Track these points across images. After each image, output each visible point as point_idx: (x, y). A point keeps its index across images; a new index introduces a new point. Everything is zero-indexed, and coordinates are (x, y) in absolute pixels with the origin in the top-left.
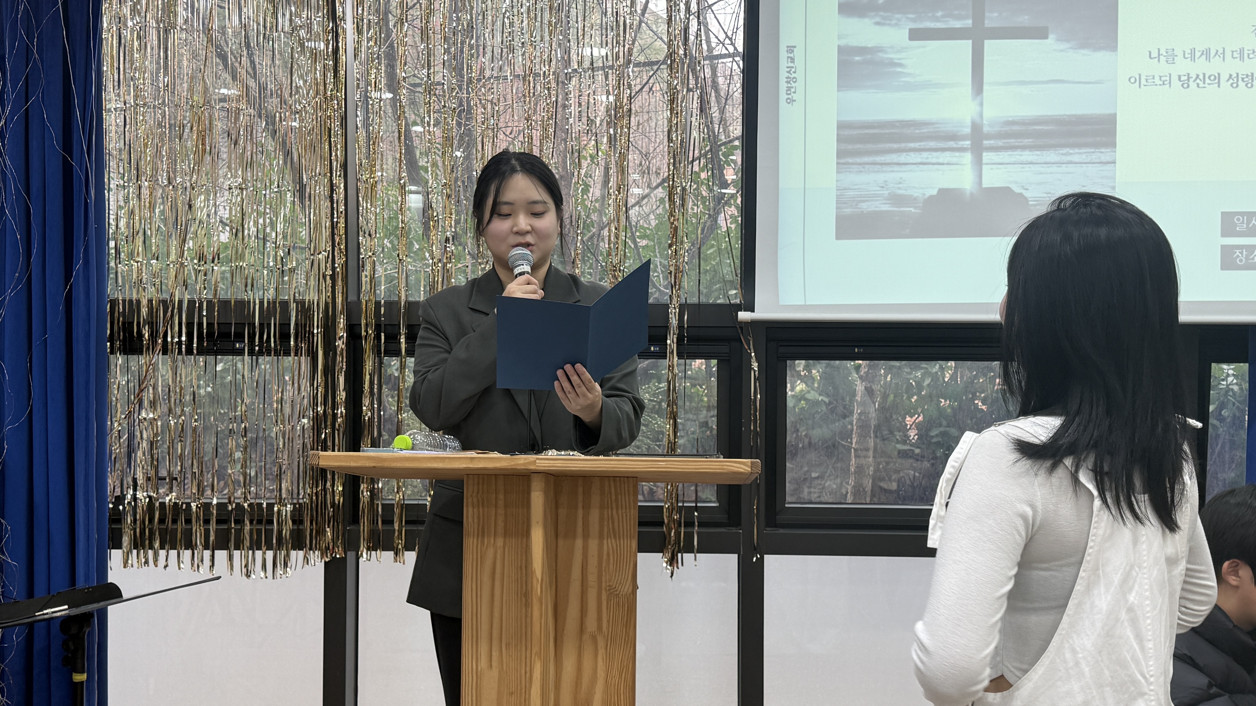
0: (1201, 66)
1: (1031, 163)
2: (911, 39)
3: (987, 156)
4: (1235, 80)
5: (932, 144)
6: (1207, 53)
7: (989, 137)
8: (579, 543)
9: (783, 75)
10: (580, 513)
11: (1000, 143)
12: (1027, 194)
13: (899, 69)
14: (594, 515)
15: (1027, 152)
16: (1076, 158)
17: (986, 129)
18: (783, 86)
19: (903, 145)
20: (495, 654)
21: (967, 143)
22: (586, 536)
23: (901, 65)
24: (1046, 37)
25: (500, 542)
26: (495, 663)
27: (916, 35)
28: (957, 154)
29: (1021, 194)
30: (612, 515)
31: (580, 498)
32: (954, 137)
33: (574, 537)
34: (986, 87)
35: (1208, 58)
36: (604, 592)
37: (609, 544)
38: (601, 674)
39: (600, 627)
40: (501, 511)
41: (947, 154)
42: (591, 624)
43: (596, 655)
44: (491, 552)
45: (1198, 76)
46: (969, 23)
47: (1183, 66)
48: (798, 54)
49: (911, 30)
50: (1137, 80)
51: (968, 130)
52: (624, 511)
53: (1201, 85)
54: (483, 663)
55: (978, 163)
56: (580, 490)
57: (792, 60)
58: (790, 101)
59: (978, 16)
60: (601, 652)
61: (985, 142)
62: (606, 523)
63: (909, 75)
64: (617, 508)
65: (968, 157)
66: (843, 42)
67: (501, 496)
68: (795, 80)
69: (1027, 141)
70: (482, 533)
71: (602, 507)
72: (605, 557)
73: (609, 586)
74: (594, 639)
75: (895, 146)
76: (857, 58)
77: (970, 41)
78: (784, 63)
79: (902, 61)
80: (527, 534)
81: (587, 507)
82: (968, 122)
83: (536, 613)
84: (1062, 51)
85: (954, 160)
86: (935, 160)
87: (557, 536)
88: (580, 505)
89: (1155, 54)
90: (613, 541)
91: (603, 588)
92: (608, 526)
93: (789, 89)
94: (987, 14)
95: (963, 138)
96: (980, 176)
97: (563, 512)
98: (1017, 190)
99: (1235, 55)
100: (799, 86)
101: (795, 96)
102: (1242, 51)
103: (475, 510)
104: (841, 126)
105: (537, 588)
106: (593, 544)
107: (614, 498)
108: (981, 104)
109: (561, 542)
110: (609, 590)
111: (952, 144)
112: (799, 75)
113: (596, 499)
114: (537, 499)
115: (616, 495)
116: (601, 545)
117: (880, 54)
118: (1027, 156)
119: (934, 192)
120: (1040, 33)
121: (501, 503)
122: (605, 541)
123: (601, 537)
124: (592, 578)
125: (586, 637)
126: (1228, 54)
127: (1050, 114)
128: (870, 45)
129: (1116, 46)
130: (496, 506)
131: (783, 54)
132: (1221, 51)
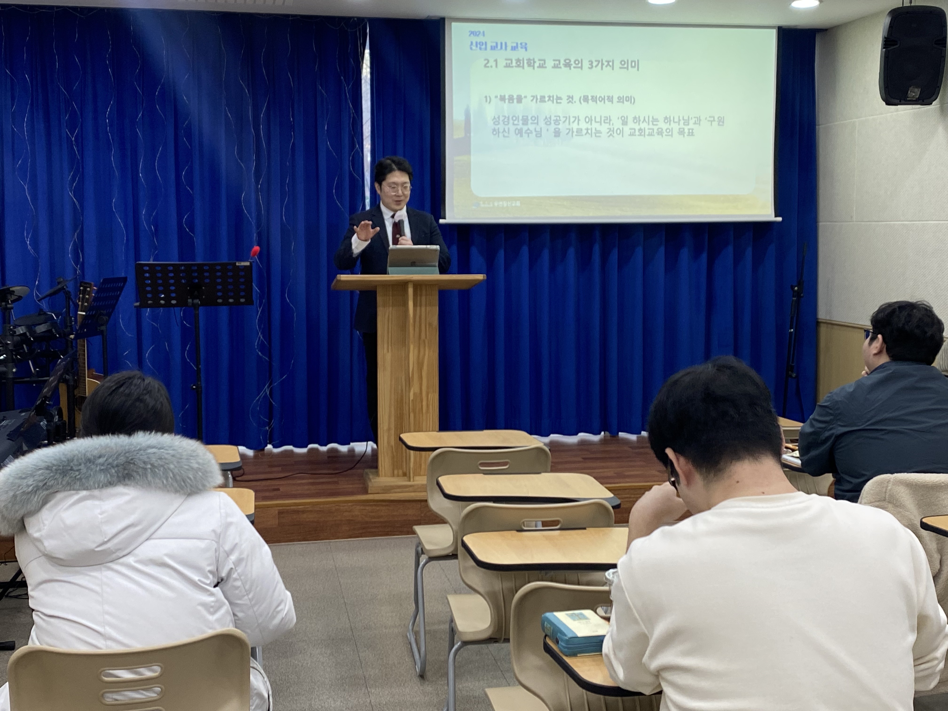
8: (418, 308)
14: (424, 298)
20: (390, 347)
22: (421, 306)
25: (391, 308)
26: (390, 351)
30: (430, 298)
31: (419, 292)
36: (427, 325)
39: (426, 337)
40: (391, 297)
42: (423, 336)
43: (425, 347)
44: (387, 312)
54: (385, 350)
64: (432, 296)
67: (391, 292)
70: (384, 306)
71: (426, 295)
74: (424, 341)
81: (421, 296)
113: (424, 292)
114: (411, 291)
115: (431, 291)
123: (426, 306)
124: (423, 321)
125: (421, 341)
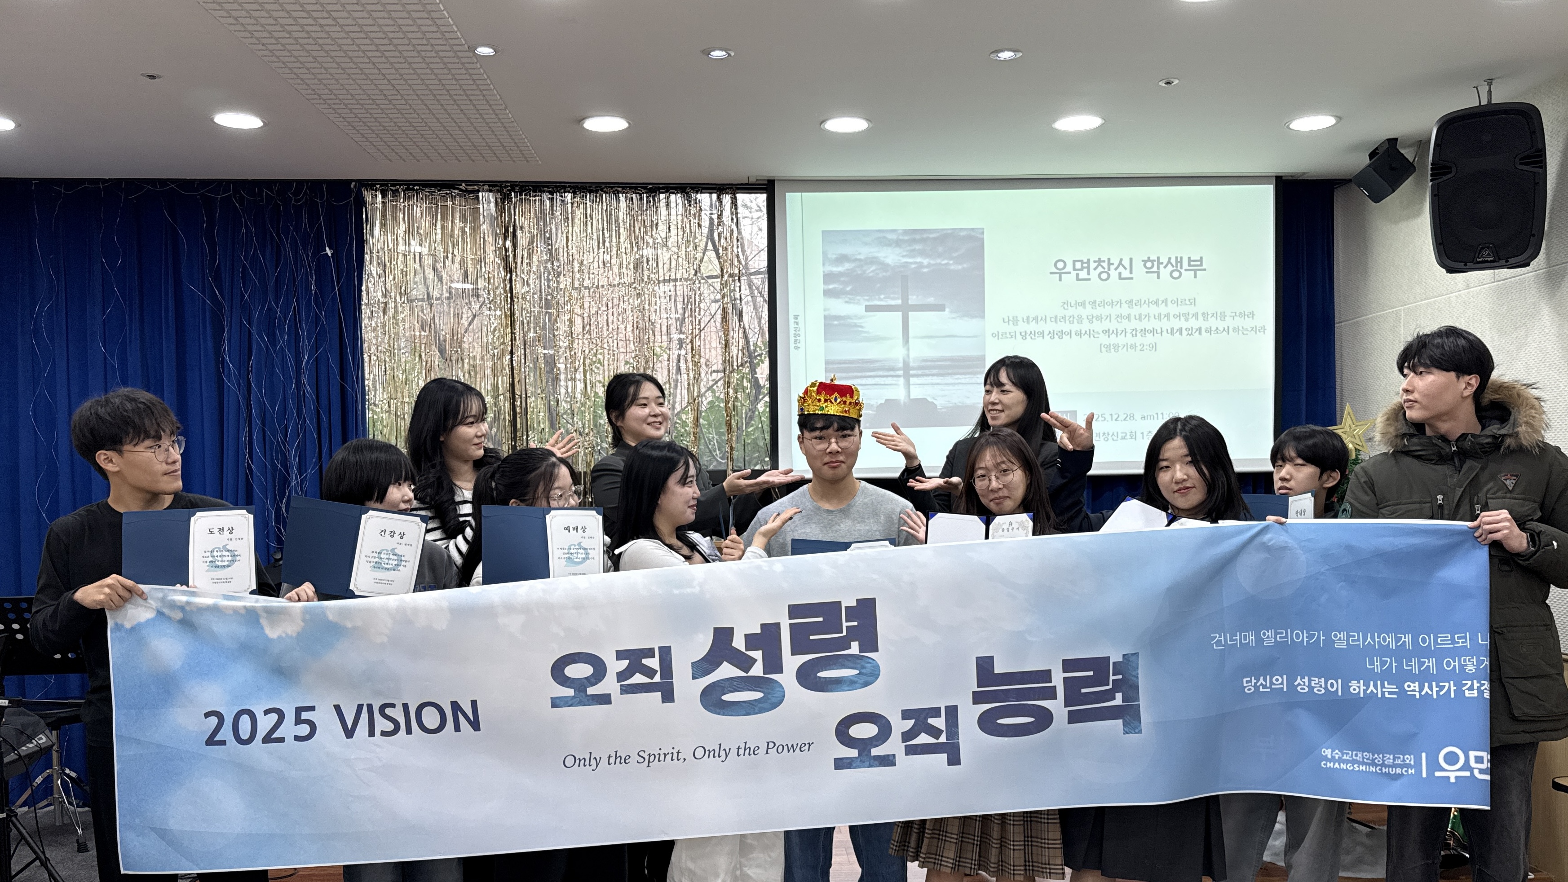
0: (1033, 327)
1: (938, 384)
2: (866, 311)
3: (913, 380)
4: (1052, 335)
5: (881, 373)
6: (1036, 319)
7: (913, 369)
9: (792, 332)
11: (920, 372)
12: (935, 402)
13: (860, 329)
15: (935, 378)
16: (963, 381)
17: (911, 364)
18: (792, 339)
19: (864, 374)
21: (901, 373)
23: (862, 327)
24: (944, 310)
27: (869, 309)
28: (895, 379)
29: (932, 402)
32: (893, 369)
34: (910, 340)
35: (1037, 322)
41: (890, 379)
45: (1031, 333)
46: (899, 302)
47: (1022, 327)
48: (801, 320)
49: (866, 306)
50: (996, 335)
51: (901, 365)
53: (1033, 337)
55: (908, 385)
57: (797, 323)
58: (797, 348)
59: (905, 298)
61: (911, 372)
63: (866, 332)
65: (901, 381)
66: (827, 313)
68: (799, 335)
69: (935, 371)
75: (859, 374)
76: (836, 323)
77: (901, 313)
78: (792, 325)
79: (863, 325)
82: (901, 360)
84: (953, 318)
85: (894, 382)
86: (882, 383)
89: (1006, 320)
93: (796, 341)
94: (910, 297)
95: (899, 369)
96: (909, 392)
98: (930, 400)
99: (1053, 320)
100: (802, 338)
101: (799, 345)
102: (1056, 317)
104: (827, 363)
108: (908, 350)
111: (892, 373)
112: (802, 332)
117: (849, 320)
118: (935, 380)
119: (883, 402)
120: (940, 308)
126: (1048, 319)
127: (947, 355)
128: (842, 315)
129: (984, 315)
131: (791, 320)
132: (1044, 318)
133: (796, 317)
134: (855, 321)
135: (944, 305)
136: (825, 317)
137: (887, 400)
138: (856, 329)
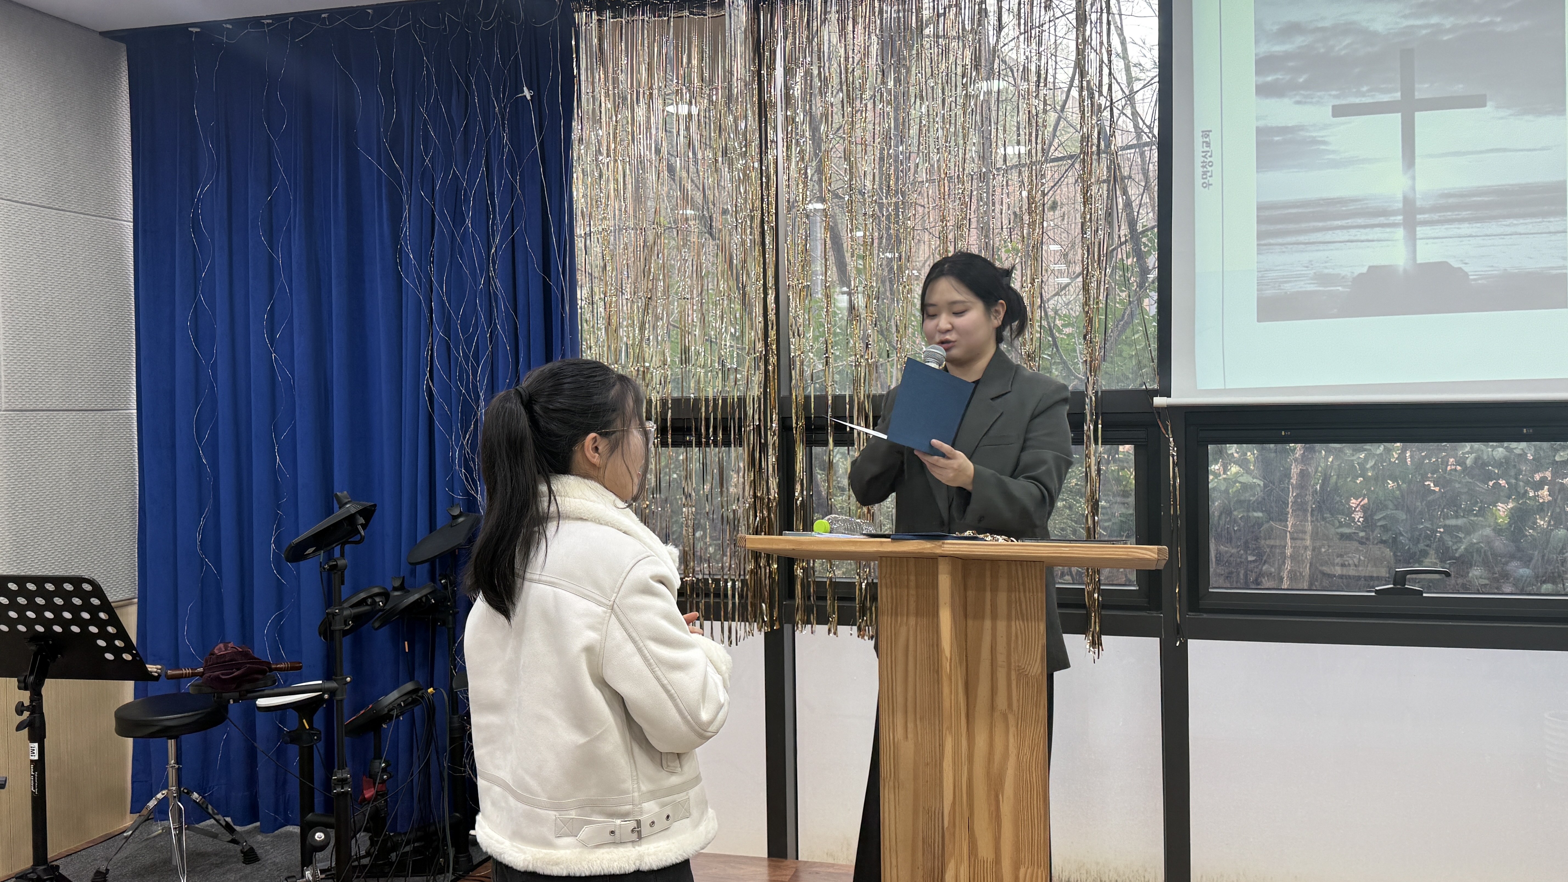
1: (1470, 236)
2: (1334, 115)
5: (1360, 221)
8: (988, 623)
9: (1198, 159)
10: (988, 595)
12: (1466, 269)
13: (1323, 147)
14: (1002, 598)
15: (1466, 225)
17: (1418, 203)
18: (1199, 171)
20: (910, 725)
22: (994, 617)
23: (1324, 143)
24: (1484, 105)
25: (912, 621)
26: (910, 736)
27: (1338, 111)
28: (1388, 230)
29: (1460, 268)
30: (1020, 598)
31: (988, 580)
32: (1384, 213)
33: (983, 618)
34: (1418, 160)
36: (1013, 673)
37: (1017, 625)
38: (1012, 751)
39: (1010, 705)
40: (913, 592)
41: (1377, 230)
42: (1001, 702)
43: (1007, 733)
44: (903, 630)
46: (1397, 96)
48: (1214, 138)
49: (1334, 107)
52: (1031, 594)
55: (1412, 239)
56: (988, 573)
57: (1208, 144)
58: (1206, 185)
59: (1408, 89)
60: (1012, 730)
61: (1418, 217)
62: (1014, 606)
63: (1334, 152)
64: (1025, 592)
66: (1261, 123)
67: (912, 578)
68: (1211, 164)
69: (1465, 214)
70: (895, 613)
71: (1010, 590)
72: (1013, 638)
73: (1018, 666)
74: (1005, 717)
75: (1321, 224)
76: (1278, 139)
77: (1400, 114)
78: (1199, 148)
79: (1326, 139)
80: (936, 615)
81: (995, 590)
82: (1400, 196)
83: (946, 691)
84: (1502, 118)
86: (1363, 238)
87: (966, 616)
88: (988, 588)
90: (1021, 623)
91: (1013, 668)
92: (1016, 609)
93: (1205, 173)
94: (1417, 86)
96: (1414, 252)
97: (971, 594)
100: (1216, 169)
101: (1211, 180)
103: (889, 590)
105: (946, 665)
106: (1001, 625)
107: (1021, 581)
108: (1413, 178)
109: (970, 623)
110: (1018, 670)
111: (1382, 220)
112: (1216, 159)
113: (1003, 583)
114: (945, 581)
115: (1024, 579)
116: (1009, 627)
117: (1301, 133)
118: (1465, 228)
119: (1364, 270)
120: (1478, 102)
121: (912, 584)
122: (1013, 623)
123: (1009, 618)
124: (1001, 658)
125: (997, 714)
127: (1489, 184)
128: (1290, 124)
129: (1565, 110)
130: (908, 587)
131: (1198, 139)
133: (1206, 134)
134: (1314, 134)
135: (1485, 95)
136: (1259, 131)
137: (1370, 267)
138: (1315, 147)
